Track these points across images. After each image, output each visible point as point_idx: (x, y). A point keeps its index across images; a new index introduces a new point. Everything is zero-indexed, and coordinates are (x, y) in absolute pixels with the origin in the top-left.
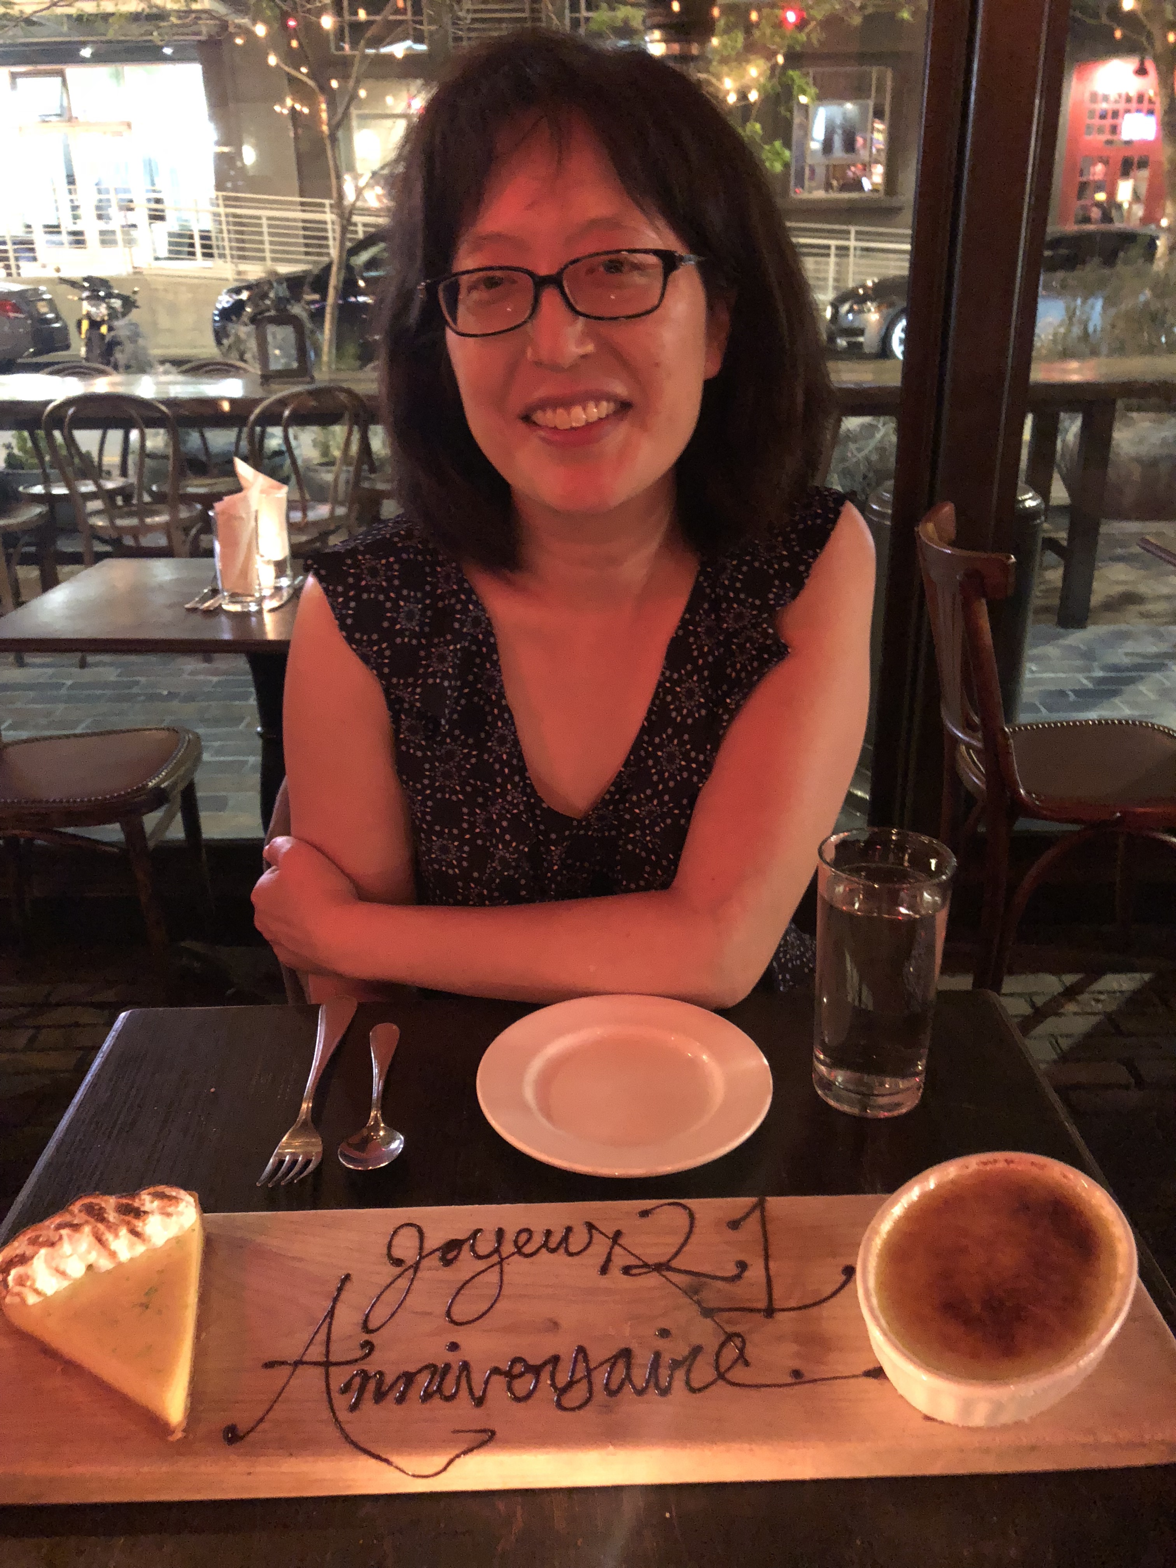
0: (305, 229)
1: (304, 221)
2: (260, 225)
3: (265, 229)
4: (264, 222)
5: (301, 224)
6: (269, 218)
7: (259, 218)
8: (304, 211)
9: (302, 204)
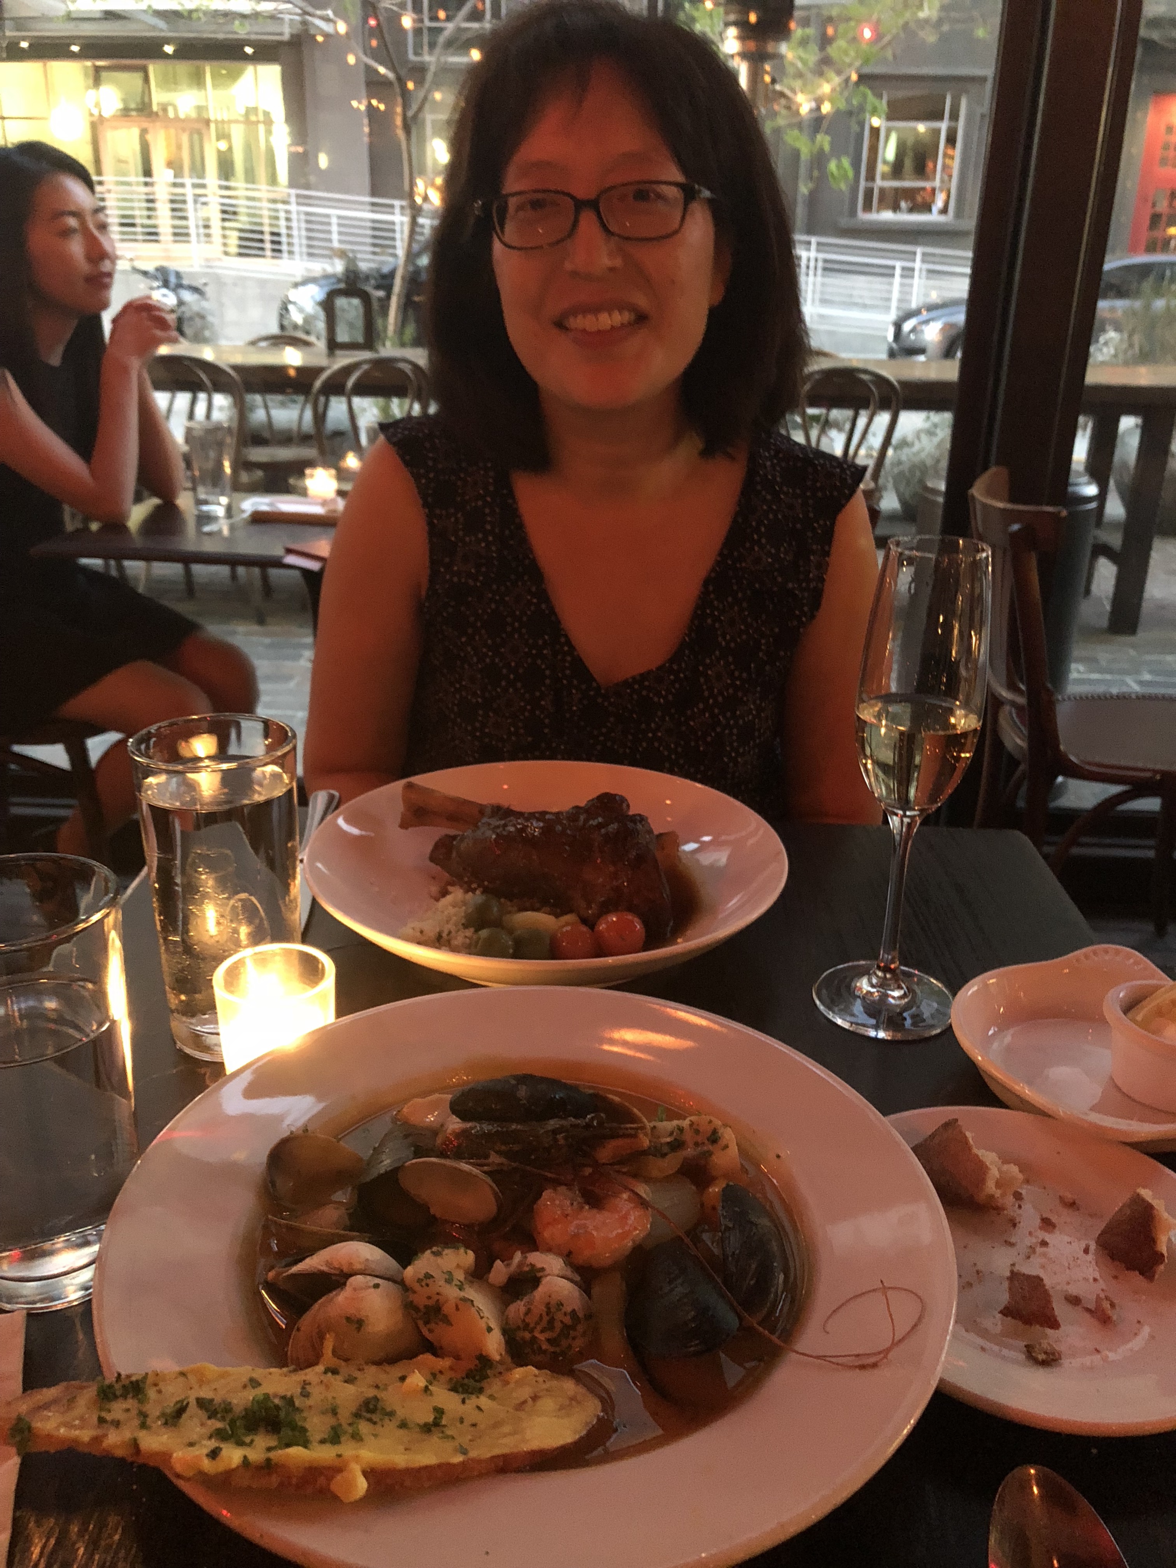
0: (374, 229)
1: (374, 221)
2: (329, 224)
3: (335, 228)
4: (334, 221)
5: (369, 224)
6: (339, 217)
7: (328, 216)
8: (373, 211)
9: (373, 204)
